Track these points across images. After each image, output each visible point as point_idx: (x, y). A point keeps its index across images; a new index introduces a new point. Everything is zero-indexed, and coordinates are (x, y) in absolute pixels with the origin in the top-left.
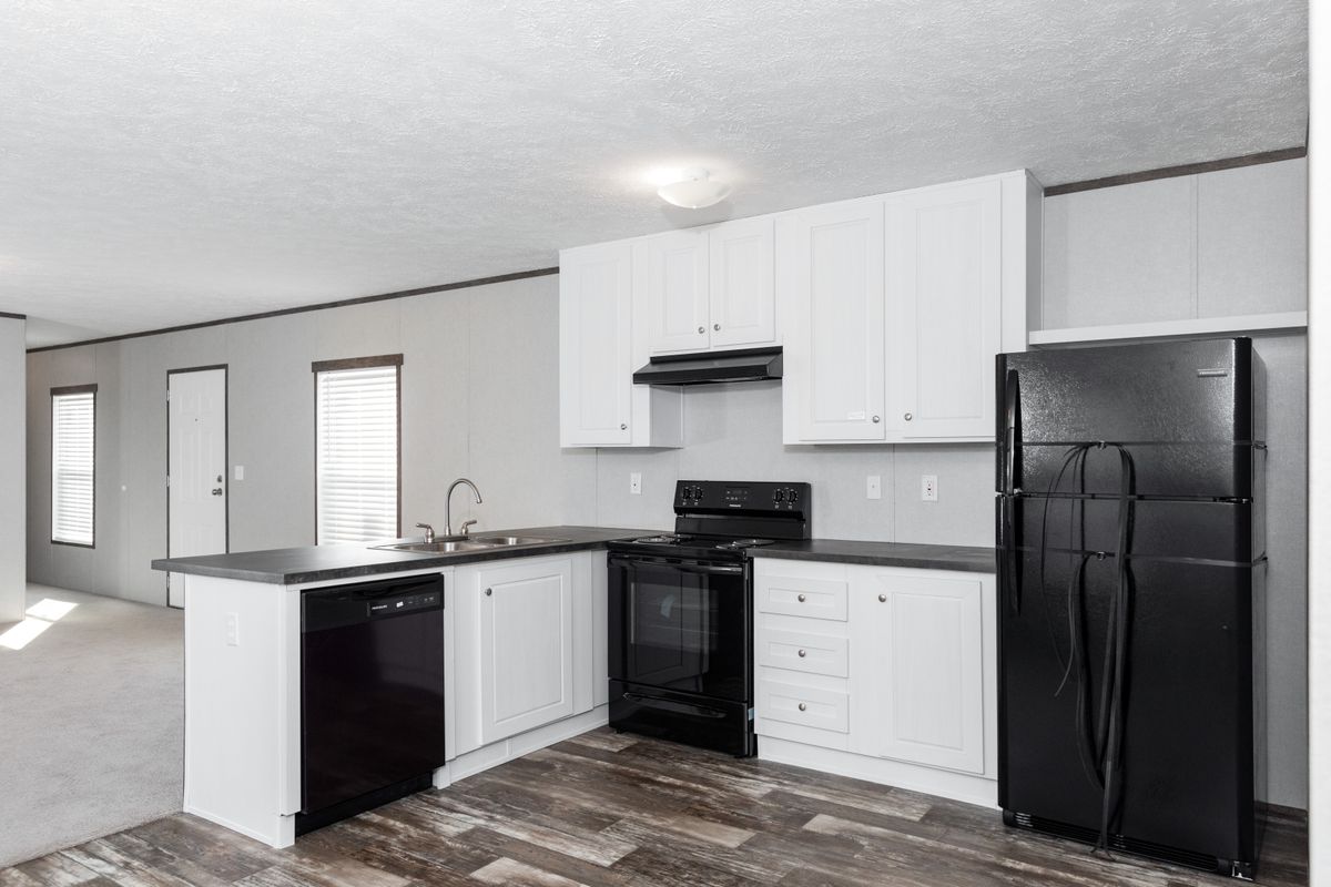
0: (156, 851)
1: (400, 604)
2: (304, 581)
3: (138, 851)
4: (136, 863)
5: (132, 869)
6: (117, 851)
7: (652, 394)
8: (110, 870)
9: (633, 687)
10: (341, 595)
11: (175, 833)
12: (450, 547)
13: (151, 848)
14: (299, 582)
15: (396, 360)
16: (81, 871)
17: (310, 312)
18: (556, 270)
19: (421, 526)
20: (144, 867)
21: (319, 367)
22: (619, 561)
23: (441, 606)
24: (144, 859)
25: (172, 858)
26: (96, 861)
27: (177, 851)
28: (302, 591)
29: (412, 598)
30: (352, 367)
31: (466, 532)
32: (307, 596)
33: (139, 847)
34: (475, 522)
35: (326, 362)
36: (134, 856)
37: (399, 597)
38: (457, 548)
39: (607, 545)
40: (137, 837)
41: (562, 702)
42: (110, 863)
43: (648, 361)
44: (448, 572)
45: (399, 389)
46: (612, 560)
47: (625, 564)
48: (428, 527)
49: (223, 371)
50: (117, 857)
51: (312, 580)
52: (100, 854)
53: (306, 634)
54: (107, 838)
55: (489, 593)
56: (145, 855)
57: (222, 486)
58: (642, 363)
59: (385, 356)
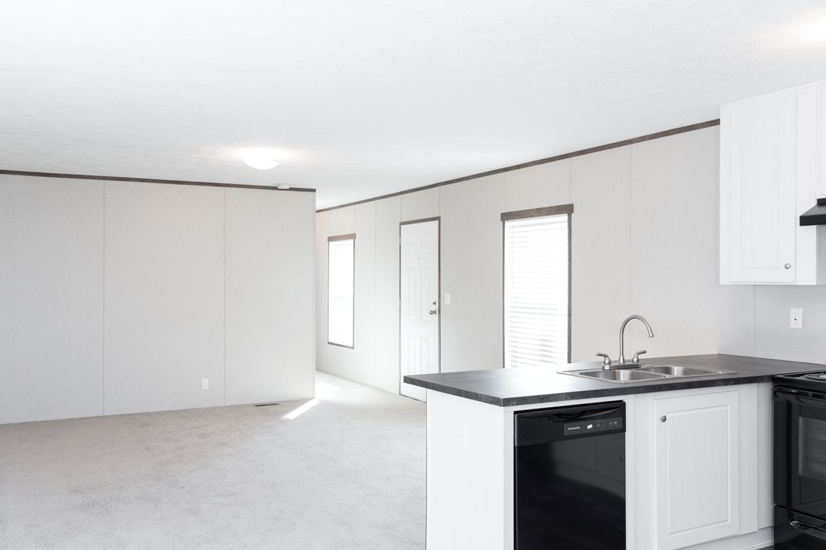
1: (590, 427)
2: (517, 404)
7: (819, 233)
9: (796, 515)
10: (544, 416)
12: (624, 376)
14: (513, 405)
15: (568, 209)
17: (499, 174)
18: (716, 122)
19: (600, 355)
21: (506, 217)
22: (786, 395)
23: (623, 429)
28: (515, 412)
29: (599, 421)
30: (532, 216)
31: (638, 360)
32: (518, 417)
34: (645, 352)
35: (511, 213)
37: (590, 420)
38: (633, 377)
39: (773, 379)
41: (729, 522)
43: (815, 203)
44: (628, 399)
45: (570, 232)
46: (778, 394)
47: (793, 399)
48: (605, 356)
49: (437, 222)
51: (523, 404)
53: (518, 447)
55: (664, 419)
57: (436, 308)
58: (808, 205)
59: (559, 206)
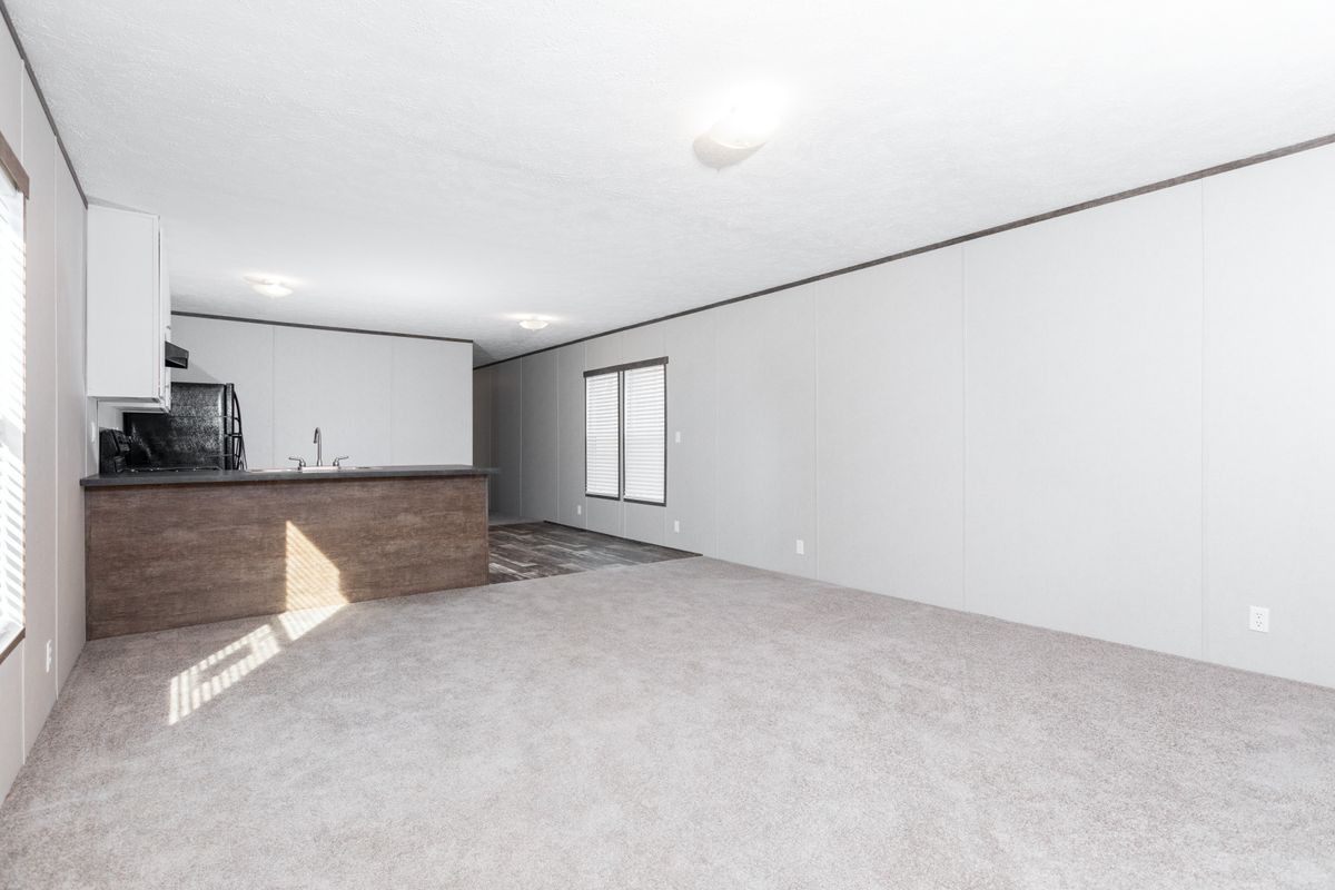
6: (517, 578)
13: (503, 577)
16: (528, 575)
20: (508, 573)
26: (523, 576)
36: (511, 576)
40: (509, 580)
42: (519, 575)
52: (523, 578)
54: (519, 581)
56: (506, 576)
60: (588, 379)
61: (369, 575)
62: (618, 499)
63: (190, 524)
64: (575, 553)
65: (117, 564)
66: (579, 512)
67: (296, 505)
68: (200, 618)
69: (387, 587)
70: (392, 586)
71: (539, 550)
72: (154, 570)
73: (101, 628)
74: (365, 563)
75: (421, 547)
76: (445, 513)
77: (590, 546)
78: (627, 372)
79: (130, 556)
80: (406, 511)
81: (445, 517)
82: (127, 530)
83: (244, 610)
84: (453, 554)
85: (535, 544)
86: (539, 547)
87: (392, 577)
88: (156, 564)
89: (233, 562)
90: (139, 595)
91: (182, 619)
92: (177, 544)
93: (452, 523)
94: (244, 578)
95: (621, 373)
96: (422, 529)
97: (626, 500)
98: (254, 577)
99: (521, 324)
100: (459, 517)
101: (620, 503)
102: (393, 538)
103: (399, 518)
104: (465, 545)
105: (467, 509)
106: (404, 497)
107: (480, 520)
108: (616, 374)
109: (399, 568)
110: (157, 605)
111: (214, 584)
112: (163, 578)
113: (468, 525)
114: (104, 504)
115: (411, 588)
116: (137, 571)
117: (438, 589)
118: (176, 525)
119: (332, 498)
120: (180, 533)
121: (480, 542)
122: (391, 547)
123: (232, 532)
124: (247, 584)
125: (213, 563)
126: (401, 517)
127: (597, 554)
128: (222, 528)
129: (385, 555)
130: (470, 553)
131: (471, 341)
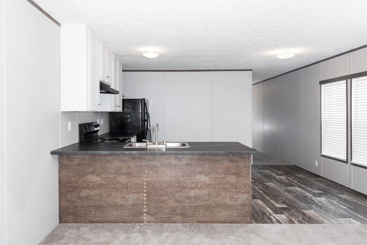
0: (263, 216)
3: (267, 217)
4: (268, 214)
5: (269, 213)
6: (272, 219)
8: (274, 215)
11: (257, 219)
13: (264, 217)
16: (280, 217)
20: (266, 213)
24: (266, 215)
25: (260, 213)
26: (277, 218)
27: (258, 214)
33: (267, 218)
36: (268, 216)
40: (266, 221)
42: (274, 217)
50: (272, 217)
52: (276, 220)
54: (274, 223)
56: (266, 216)
60: (323, 86)
61: (180, 208)
62: (346, 162)
63: (97, 173)
64: (314, 198)
65: (70, 189)
66: (317, 165)
67: (142, 166)
68: (102, 219)
69: (189, 217)
70: (193, 217)
71: (289, 191)
72: (84, 194)
73: (64, 218)
74: (177, 201)
75: (209, 195)
76: (223, 176)
77: (325, 193)
78: (354, 80)
79: (74, 186)
80: (200, 173)
81: (224, 178)
82: (73, 174)
83: (120, 219)
84: (229, 202)
85: (287, 185)
86: (290, 188)
87: (193, 211)
88: (84, 191)
89: (115, 193)
90: (78, 205)
91: (94, 219)
92: (92, 182)
93: (228, 183)
94: (120, 202)
95: (349, 80)
96: (210, 184)
97: (352, 164)
98: (124, 202)
99: (278, 57)
100: (232, 179)
101: (348, 165)
102: (193, 189)
103: (196, 177)
104: (236, 197)
105: (237, 174)
106: (200, 165)
107: (246, 182)
108: (345, 81)
109: (196, 206)
110: (84, 211)
111: (107, 204)
112: (87, 197)
113: (238, 184)
114: (65, 162)
115: (203, 219)
116: (77, 193)
117: (219, 222)
118: (92, 173)
119: (161, 164)
120: (93, 177)
121: (245, 196)
122: (192, 194)
123: (115, 178)
124: (121, 206)
125: (106, 193)
126: (198, 177)
127: (332, 204)
128: (110, 176)
129: (189, 198)
130: (239, 202)
131: (251, 70)
